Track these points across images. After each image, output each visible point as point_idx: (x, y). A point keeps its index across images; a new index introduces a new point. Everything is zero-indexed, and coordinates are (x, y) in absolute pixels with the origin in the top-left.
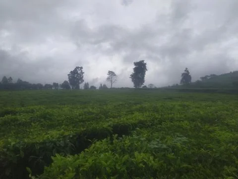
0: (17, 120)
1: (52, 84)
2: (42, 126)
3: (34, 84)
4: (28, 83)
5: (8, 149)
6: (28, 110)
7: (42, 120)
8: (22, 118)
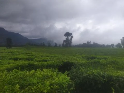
0: (100, 62)
1: (111, 45)
2: (113, 67)
3: (101, 45)
4: (98, 44)
5: (100, 75)
6: (103, 58)
7: (113, 64)
8: (102, 61)
